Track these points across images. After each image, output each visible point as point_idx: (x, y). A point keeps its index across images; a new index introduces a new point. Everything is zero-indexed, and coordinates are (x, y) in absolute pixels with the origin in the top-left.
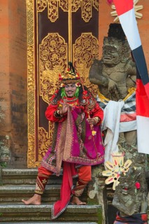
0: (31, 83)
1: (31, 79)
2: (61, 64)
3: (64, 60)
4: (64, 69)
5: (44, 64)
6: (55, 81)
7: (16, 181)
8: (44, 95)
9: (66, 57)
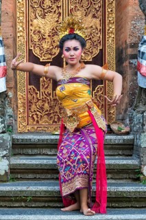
0: (21, 34)
1: (21, 29)
2: (55, 12)
3: (58, 7)
4: (59, 17)
5: (35, 11)
6: (47, 32)
7: (30, 151)
8: (34, 48)
9: (60, 4)
